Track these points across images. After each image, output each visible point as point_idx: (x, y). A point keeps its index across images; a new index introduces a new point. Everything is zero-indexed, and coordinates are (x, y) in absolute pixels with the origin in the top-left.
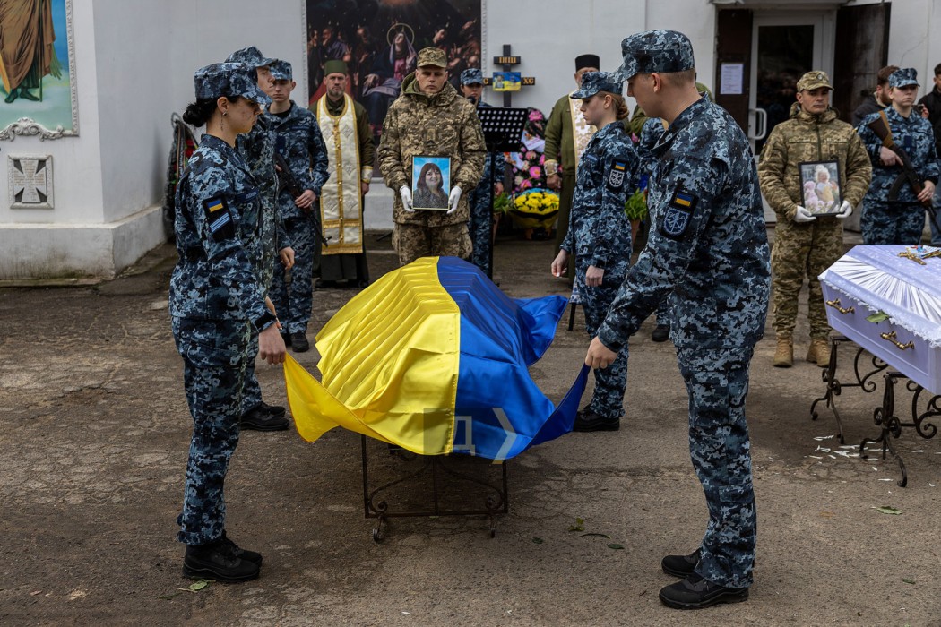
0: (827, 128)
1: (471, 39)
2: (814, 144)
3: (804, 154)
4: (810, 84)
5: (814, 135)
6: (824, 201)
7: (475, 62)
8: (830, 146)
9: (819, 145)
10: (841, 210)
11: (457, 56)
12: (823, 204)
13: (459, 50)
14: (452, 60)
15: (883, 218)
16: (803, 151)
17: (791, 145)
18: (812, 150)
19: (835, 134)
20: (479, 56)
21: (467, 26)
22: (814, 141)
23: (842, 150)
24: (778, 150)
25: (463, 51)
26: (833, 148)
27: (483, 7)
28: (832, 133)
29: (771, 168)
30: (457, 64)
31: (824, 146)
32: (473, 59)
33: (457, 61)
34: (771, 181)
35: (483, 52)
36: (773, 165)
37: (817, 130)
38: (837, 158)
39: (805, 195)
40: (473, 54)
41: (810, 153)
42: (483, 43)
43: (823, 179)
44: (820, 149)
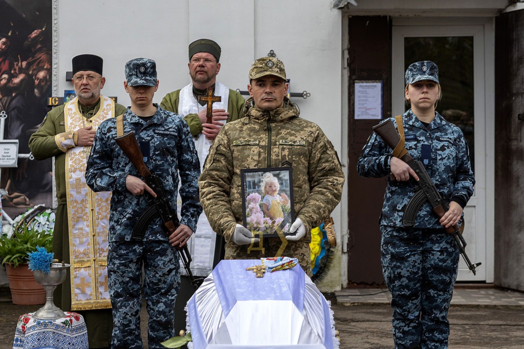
0: (283, 128)
1: (40, 50)
2: (262, 147)
3: (249, 159)
4: (257, 73)
5: (264, 136)
6: (271, 219)
7: (45, 78)
8: (283, 149)
9: (268, 148)
10: (292, 230)
11: (21, 70)
12: (270, 222)
13: (24, 64)
14: (16, 76)
15: (402, 249)
16: (248, 156)
17: (235, 148)
18: (259, 154)
19: (291, 135)
20: (50, 71)
21: (34, 34)
22: (263, 144)
23: (299, 154)
24: (221, 154)
25: (29, 65)
26: (286, 152)
27: (54, 11)
28: (288, 133)
29: (212, 177)
30: (22, 81)
31: (276, 150)
32: (41, 74)
33: (21, 77)
34: (210, 193)
35: (54, 66)
36: (214, 173)
37: (269, 130)
38: (290, 164)
39: (248, 210)
40: (40, 69)
41: (256, 158)
42: (54, 55)
43: (270, 190)
44: (269, 154)
